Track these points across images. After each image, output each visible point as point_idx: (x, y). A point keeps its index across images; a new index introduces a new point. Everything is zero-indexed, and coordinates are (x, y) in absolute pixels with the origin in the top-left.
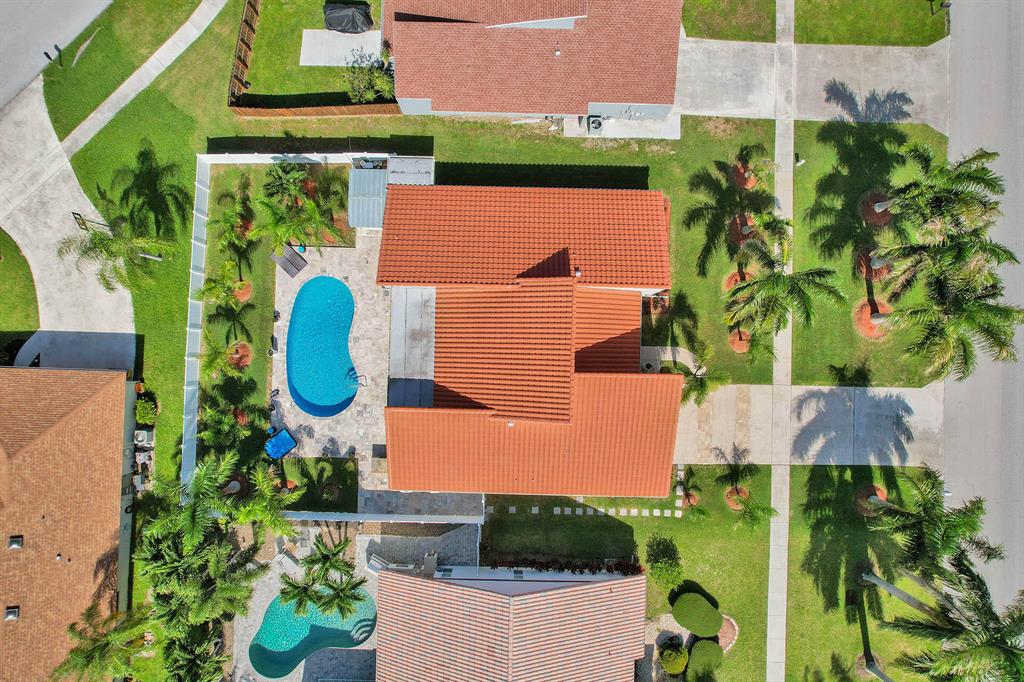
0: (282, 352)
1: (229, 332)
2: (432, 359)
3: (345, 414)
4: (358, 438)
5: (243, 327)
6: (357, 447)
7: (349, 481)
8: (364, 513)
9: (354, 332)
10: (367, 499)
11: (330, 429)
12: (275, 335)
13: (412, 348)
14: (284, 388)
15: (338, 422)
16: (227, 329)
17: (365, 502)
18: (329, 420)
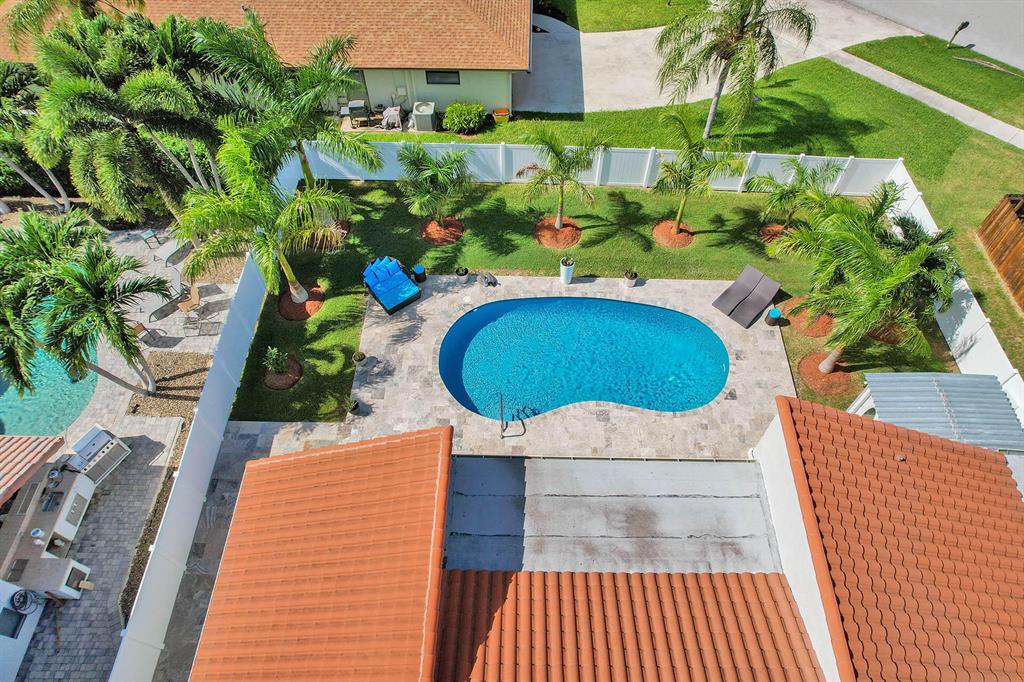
0: (568, 290)
1: (598, 218)
2: (580, 564)
3: (443, 397)
4: (389, 422)
5: (608, 236)
6: (368, 419)
7: (298, 406)
8: (227, 432)
9: (619, 413)
10: (253, 438)
11: (413, 370)
12: (598, 280)
13: (607, 513)
14: (499, 294)
15: (427, 383)
16: (604, 216)
17: (248, 436)
18: (432, 367)
